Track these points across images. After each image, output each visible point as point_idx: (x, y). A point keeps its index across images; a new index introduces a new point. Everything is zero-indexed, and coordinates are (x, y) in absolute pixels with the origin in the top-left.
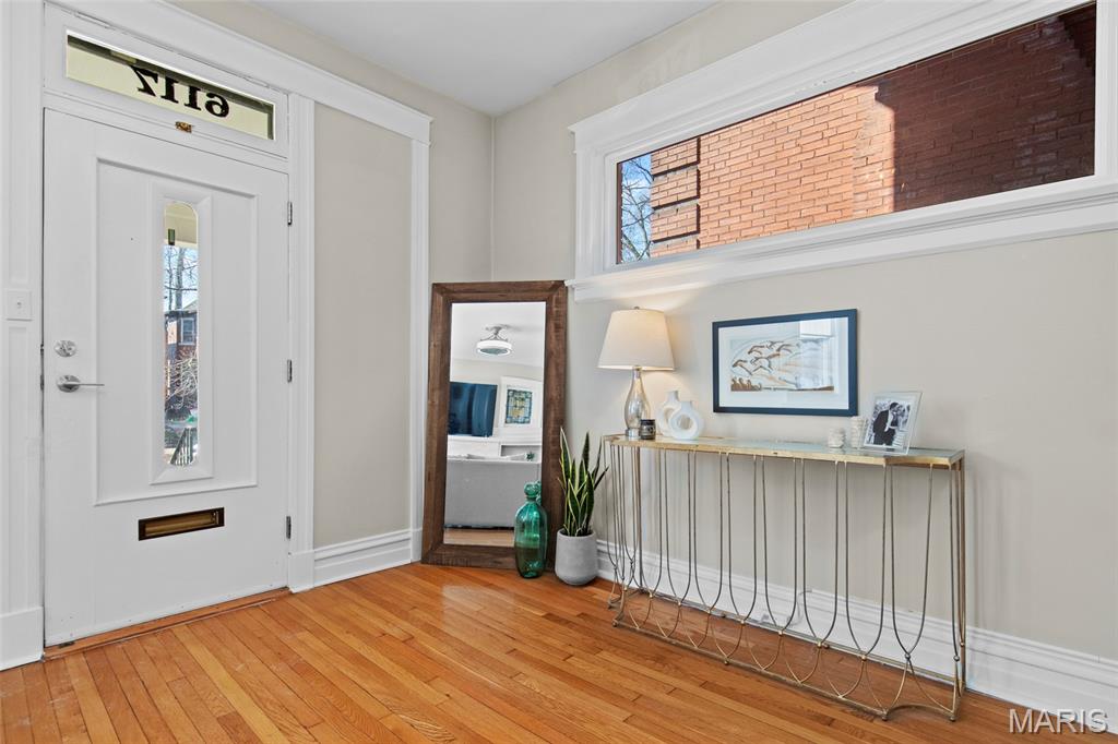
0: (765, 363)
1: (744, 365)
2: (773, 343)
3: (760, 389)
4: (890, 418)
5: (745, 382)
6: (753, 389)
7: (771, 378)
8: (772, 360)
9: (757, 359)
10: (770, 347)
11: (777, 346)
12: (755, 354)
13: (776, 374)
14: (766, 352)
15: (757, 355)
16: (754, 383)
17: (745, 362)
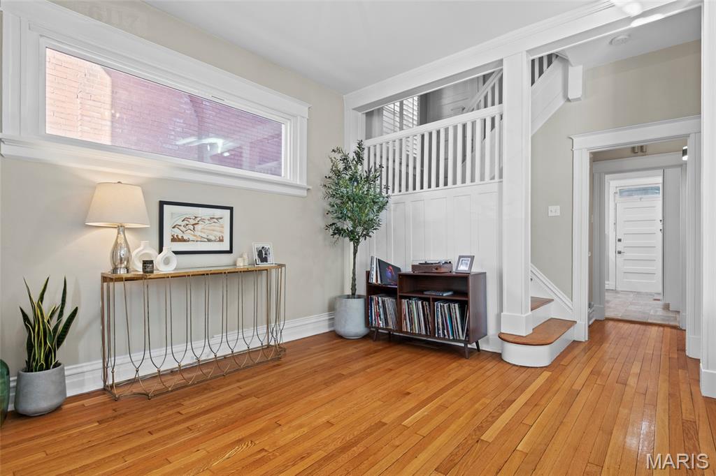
0: (192, 227)
1: (180, 227)
2: (196, 217)
3: (188, 241)
4: (264, 252)
5: (180, 237)
6: (185, 241)
7: (195, 236)
8: (195, 226)
9: (187, 225)
10: (194, 219)
11: (198, 219)
12: (186, 222)
13: (198, 233)
14: (192, 222)
15: (188, 223)
16: (185, 238)
17: (180, 226)
